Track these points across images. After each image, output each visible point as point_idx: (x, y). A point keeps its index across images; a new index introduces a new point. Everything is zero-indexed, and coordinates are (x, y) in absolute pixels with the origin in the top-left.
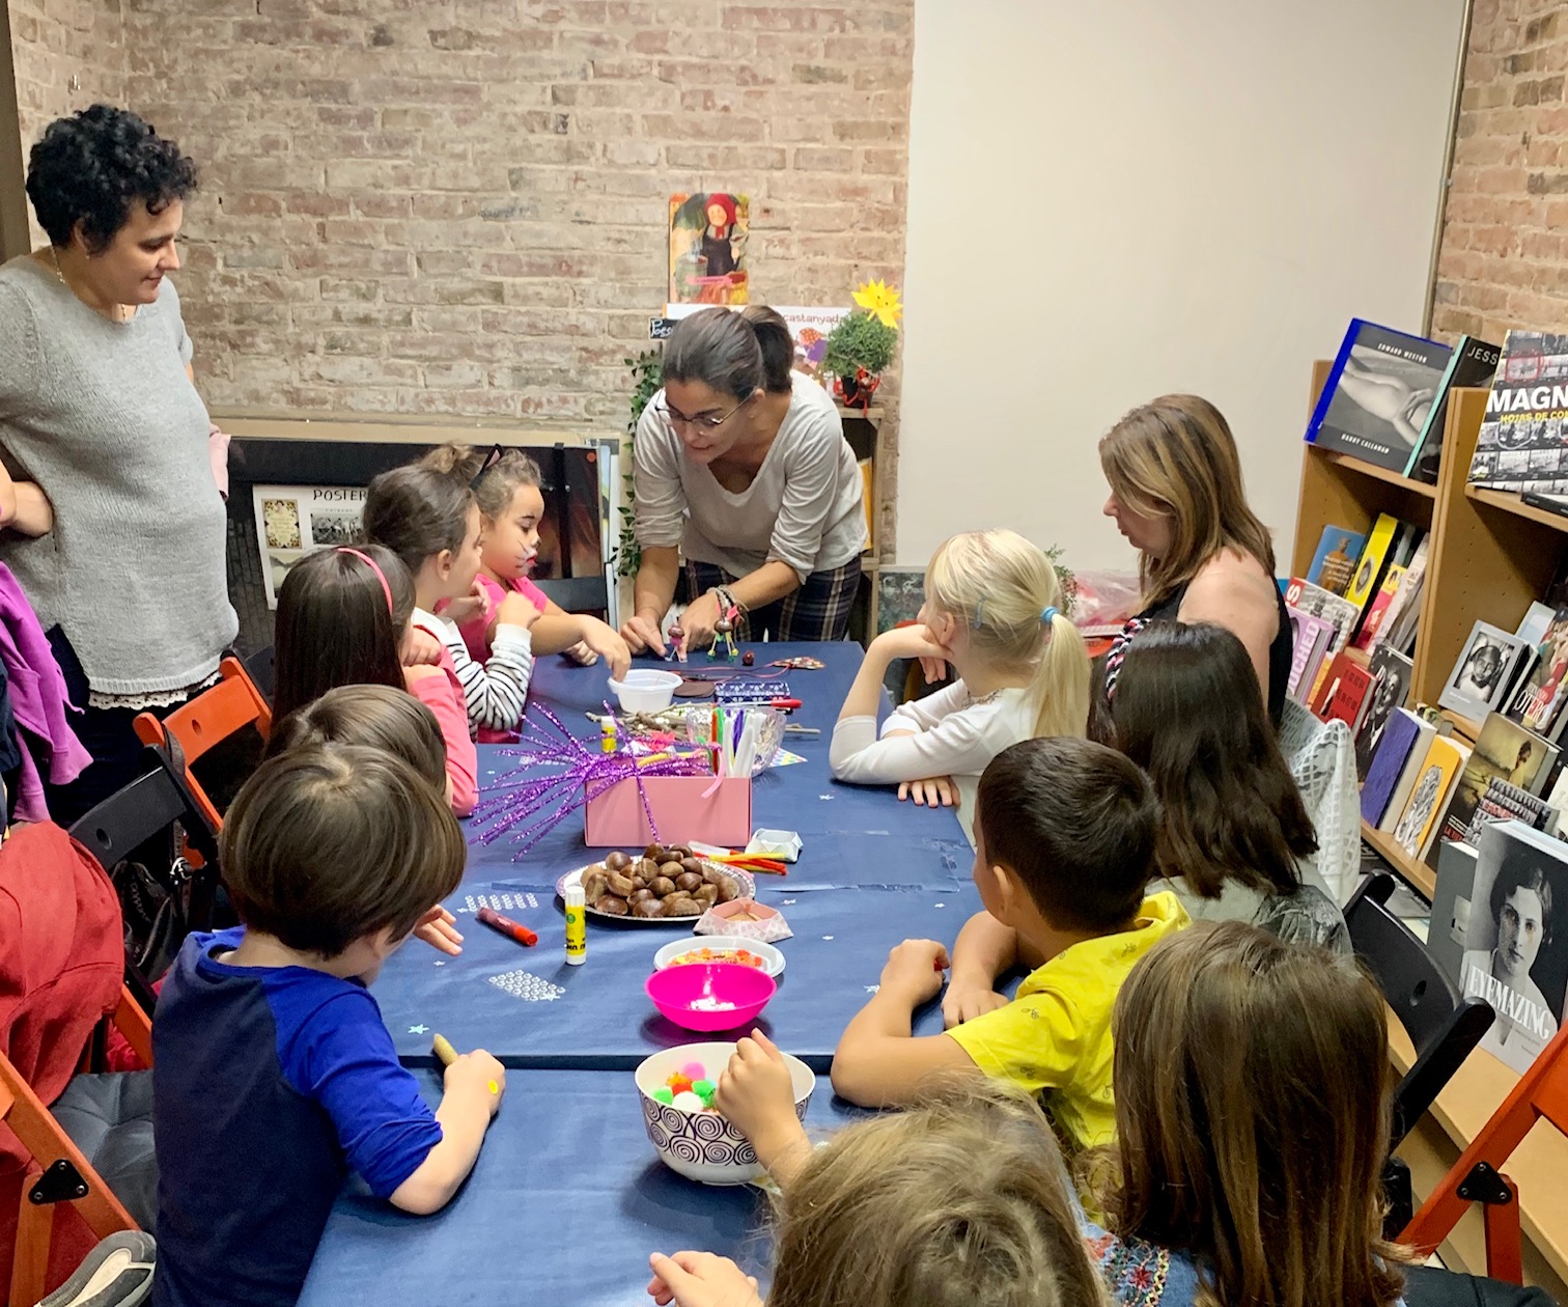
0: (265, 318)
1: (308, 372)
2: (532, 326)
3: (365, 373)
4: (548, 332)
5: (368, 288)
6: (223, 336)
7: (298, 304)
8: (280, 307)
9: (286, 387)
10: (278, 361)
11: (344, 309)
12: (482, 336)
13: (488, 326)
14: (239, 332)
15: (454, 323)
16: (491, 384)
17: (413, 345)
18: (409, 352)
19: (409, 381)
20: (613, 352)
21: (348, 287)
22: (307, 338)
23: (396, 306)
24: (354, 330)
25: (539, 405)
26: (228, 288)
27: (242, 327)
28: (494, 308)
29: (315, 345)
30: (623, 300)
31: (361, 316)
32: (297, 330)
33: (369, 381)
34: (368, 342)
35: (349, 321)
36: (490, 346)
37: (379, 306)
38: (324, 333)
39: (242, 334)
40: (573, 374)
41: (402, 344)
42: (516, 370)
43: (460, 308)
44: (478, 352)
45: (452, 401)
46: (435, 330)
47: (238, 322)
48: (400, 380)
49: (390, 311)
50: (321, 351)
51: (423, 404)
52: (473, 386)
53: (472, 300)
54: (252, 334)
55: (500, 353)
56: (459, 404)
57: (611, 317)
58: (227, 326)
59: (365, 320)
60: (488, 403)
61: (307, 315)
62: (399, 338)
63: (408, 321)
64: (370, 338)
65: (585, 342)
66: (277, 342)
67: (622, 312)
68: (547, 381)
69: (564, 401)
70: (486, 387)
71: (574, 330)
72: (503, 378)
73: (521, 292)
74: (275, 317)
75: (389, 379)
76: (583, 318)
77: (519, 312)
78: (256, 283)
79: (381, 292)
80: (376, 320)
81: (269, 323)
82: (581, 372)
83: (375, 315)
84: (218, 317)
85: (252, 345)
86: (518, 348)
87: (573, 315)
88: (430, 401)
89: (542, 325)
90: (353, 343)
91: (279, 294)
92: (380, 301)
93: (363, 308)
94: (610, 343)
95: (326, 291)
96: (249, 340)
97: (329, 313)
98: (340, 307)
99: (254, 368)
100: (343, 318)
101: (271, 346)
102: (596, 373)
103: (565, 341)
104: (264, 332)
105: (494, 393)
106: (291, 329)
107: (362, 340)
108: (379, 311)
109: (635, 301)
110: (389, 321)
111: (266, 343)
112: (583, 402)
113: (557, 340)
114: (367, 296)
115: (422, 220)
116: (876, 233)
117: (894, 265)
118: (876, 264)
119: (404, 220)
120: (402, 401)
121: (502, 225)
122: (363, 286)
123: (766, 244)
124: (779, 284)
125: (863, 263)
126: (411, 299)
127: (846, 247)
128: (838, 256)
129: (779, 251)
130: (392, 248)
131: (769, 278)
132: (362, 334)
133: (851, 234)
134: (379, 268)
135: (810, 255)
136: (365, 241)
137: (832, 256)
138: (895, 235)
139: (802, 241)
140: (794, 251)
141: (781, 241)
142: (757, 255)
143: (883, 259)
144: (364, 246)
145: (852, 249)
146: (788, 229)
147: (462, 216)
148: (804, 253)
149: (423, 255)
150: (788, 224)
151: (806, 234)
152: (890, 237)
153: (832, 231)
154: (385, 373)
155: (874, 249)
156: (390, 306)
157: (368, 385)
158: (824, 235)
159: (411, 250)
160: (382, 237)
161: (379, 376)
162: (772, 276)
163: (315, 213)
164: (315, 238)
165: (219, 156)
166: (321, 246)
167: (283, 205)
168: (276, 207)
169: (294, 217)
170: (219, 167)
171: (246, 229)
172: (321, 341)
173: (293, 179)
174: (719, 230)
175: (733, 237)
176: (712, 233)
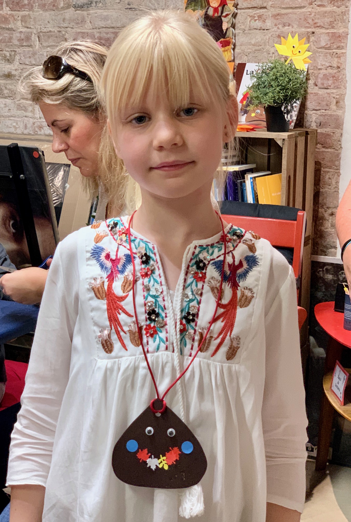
3: (7, 108)
5: (10, 55)
19: (30, 114)
23: (25, 67)
31: (6, 73)
33: (9, 114)
34: (9, 90)
37: (16, 67)
48: (25, 114)
49: (22, 70)
51: (37, 129)
59: (8, 76)
64: (10, 87)
75: (19, 113)
79: (17, 57)
80: (15, 76)
83: (14, 72)
92: (17, 63)
93: (7, 68)
107: (6, 88)
108: (16, 70)
114: (9, 61)
115: (41, 12)
116: (329, 8)
117: (341, 31)
118: (328, 31)
119: (31, 13)
120: (26, 127)
121: (85, 13)
122: (8, 54)
123: (249, 19)
124: (257, 48)
125: (317, 30)
126: (34, 63)
127: (305, 20)
128: (300, 26)
129: (258, 24)
130: (24, 30)
131: (250, 44)
132: (7, 84)
133: (310, 10)
134: (17, 43)
135: (280, 26)
136: (10, 26)
137: (295, 26)
138: (343, 8)
139: (275, 16)
140: (269, 24)
141: (260, 17)
142: (243, 27)
143: (333, 27)
144: (8, 29)
145: (310, 21)
146: (265, 8)
147: (63, 8)
148: (276, 25)
149: (41, 34)
150: (265, 5)
151: (277, 11)
152: (338, 10)
153: (296, 8)
154: (18, 109)
155: (327, 20)
156: (21, 66)
157: (9, 116)
158: (290, 11)
159: (35, 31)
160: (19, 23)
161: (15, 112)
162: (253, 42)
174: (216, 10)
175: (224, 14)
176: (211, 12)
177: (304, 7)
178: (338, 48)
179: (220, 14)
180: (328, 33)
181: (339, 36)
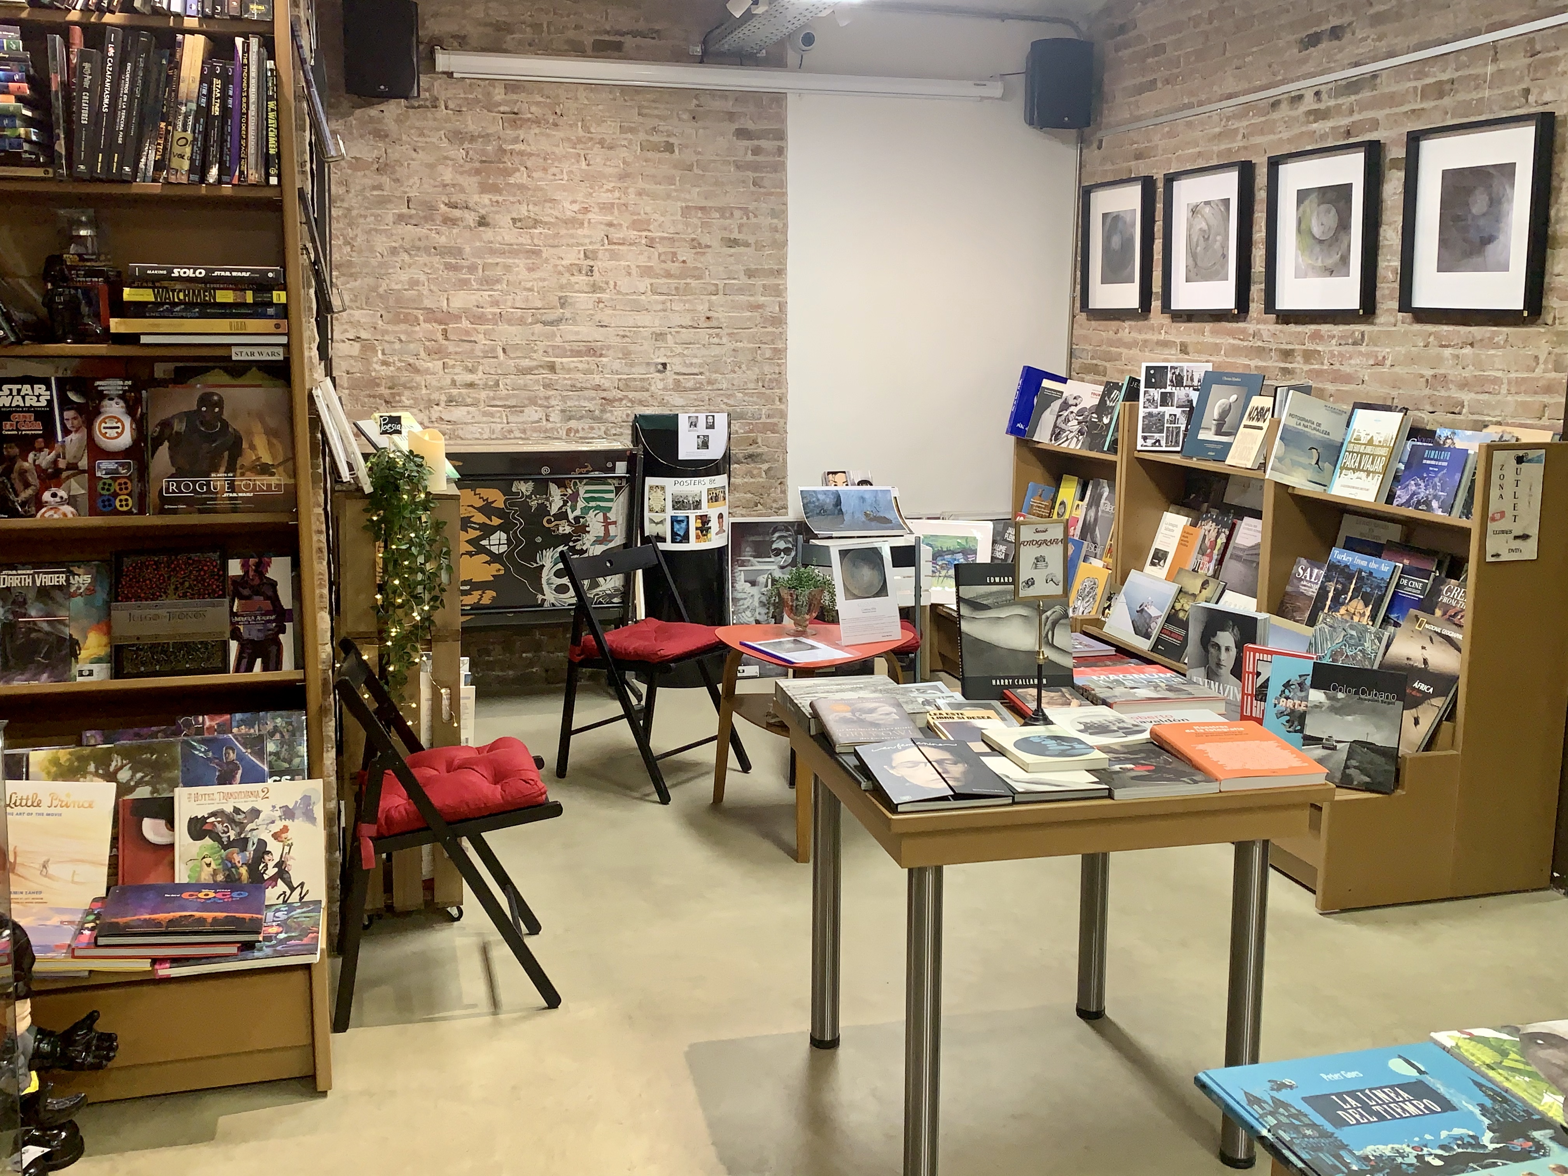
0: (408, 386)
1: (435, 416)
2: (573, 386)
3: (470, 416)
4: (582, 389)
5: (473, 366)
6: (381, 396)
7: (429, 377)
8: (418, 378)
10: (417, 411)
11: (458, 379)
12: (542, 392)
13: (545, 386)
14: (391, 393)
15: (525, 385)
16: (547, 420)
17: (500, 399)
18: (499, 403)
19: (498, 420)
20: (621, 400)
21: (460, 366)
22: (435, 396)
23: (490, 376)
24: (464, 391)
25: (577, 431)
26: (384, 367)
27: (394, 391)
28: (550, 376)
29: (439, 400)
30: (626, 369)
31: (469, 382)
32: (428, 392)
33: (473, 421)
34: (473, 398)
35: (461, 385)
36: (547, 398)
37: (480, 377)
38: (445, 394)
39: (393, 395)
40: (597, 413)
41: (494, 399)
42: (563, 411)
43: (529, 377)
44: (540, 402)
45: (524, 431)
46: (513, 389)
47: (390, 388)
48: (493, 420)
49: (486, 379)
50: (443, 404)
51: (506, 433)
52: (538, 422)
53: (536, 372)
54: (399, 395)
55: (553, 402)
56: (528, 433)
57: (619, 380)
58: (383, 391)
59: (471, 385)
60: (546, 431)
61: (434, 383)
62: (491, 395)
63: (497, 384)
64: (474, 396)
65: (604, 394)
66: (415, 399)
67: (625, 377)
68: (581, 418)
69: (592, 428)
70: (544, 422)
71: (597, 388)
72: (555, 416)
73: (566, 366)
74: (414, 384)
75: (485, 419)
76: (603, 381)
77: (565, 379)
78: (403, 364)
79: (481, 367)
80: (478, 385)
81: (411, 388)
82: (603, 411)
83: (477, 382)
84: (378, 385)
85: (400, 401)
86: (564, 399)
87: (597, 379)
88: (511, 431)
89: (579, 385)
90: (463, 399)
91: (416, 371)
92: (480, 374)
93: (469, 378)
94: (619, 394)
95: (447, 368)
96: (397, 398)
97: (449, 381)
98: (455, 377)
100: (457, 384)
101: (412, 401)
102: (611, 411)
103: (593, 393)
104: (407, 393)
105: (549, 425)
106: (424, 391)
107: (469, 397)
108: (480, 380)
109: (633, 370)
110: (486, 384)
112: (603, 429)
113: (586, 393)
114: (472, 371)
121: (555, 328)
122: (470, 365)
127: (753, 338)
129: (716, 340)
130: (489, 343)
131: (710, 356)
132: (469, 393)
133: (756, 330)
134: (481, 355)
135: (734, 342)
136: (472, 339)
137: (745, 343)
139: (729, 335)
140: (724, 340)
141: (717, 335)
142: (703, 342)
144: (470, 341)
146: (721, 328)
149: (508, 346)
158: (741, 331)
160: (482, 336)
163: (440, 323)
164: (440, 337)
165: (381, 290)
166: (444, 342)
167: (421, 318)
168: (417, 318)
169: (428, 325)
170: (380, 296)
171: (396, 332)
172: (443, 398)
173: (427, 303)
181: (780, 350)
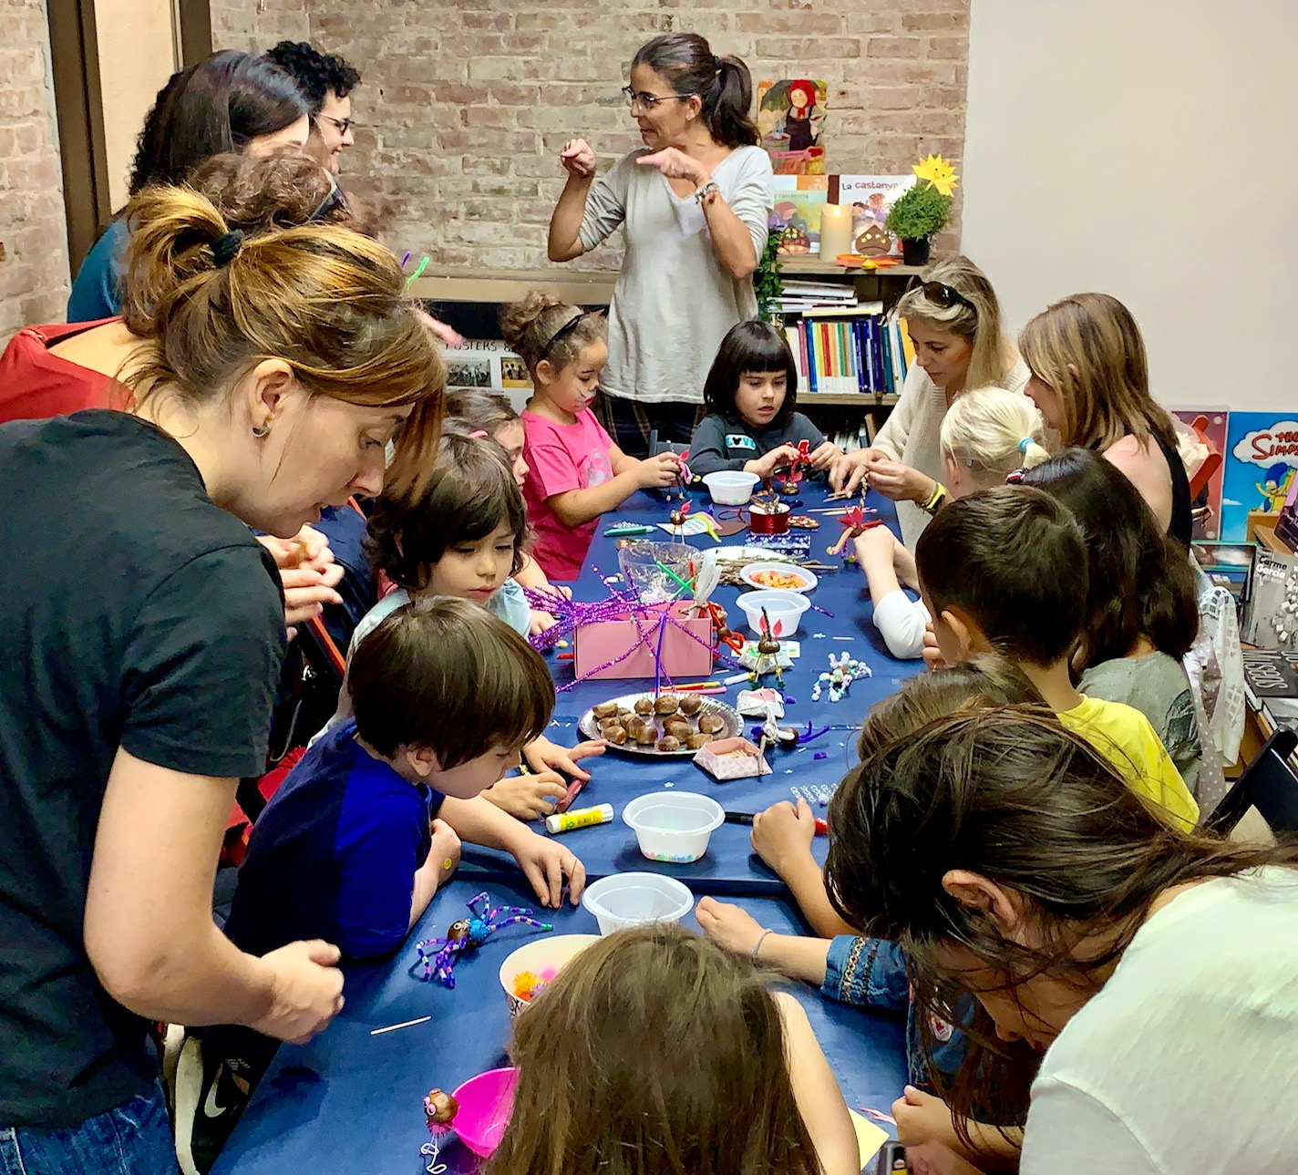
0: (416, 190)
1: (451, 234)
3: (499, 236)
5: (502, 164)
7: (443, 178)
8: (429, 181)
9: (433, 248)
10: (427, 226)
11: (482, 182)
14: (396, 201)
17: (538, 212)
18: (536, 218)
19: (536, 242)
21: (485, 163)
22: (451, 207)
23: (526, 179)
24: (490, 199)
26: (386, 164)
27: (399, 197)
29: (457, 212)
31: (496, 187)
32: (443, 200)
33: (502, 242)
34: (501, 210)
35: (485, 191)
37: (511, 179)
38: (465, 202)
41: (529, 211)
47: (393, 193)
48: (528, 242)
49: (520, 183)
50: (462, 217)
54: (404, 202)
59: (499, 191)
60: (600, 259)
61: (451, 188)
62: (527, 206)
63: (534, 191)
64: (503, 206)
66: (425, 210)
74: (425, 189)
75: (518, 240)
78: (410, 160)
79: (512, 167)
80: (509, 191)
81: (421, 193)
83: (507, 187)
85: (405, 212)
90: (488, 210)
91: (428, 170)
92: (512, 174)
93: (498, 181)
95: (468, 167)
96: (403, 208)
97: (470, 185)
98: (479, 180)
99: (406, 231)
100: (481, 189)
101: (421, 213)
104: (415, 201)
105: (605, 251)
106: (438, 198)
107: (496, 208)
108: (511, 183)
110: (519, 191)
111: (416, 210)
114: (501, 171)
115: (548, 107)
116: (940, 110)
117: (954, 137)
118: (939, 137)
119: (533, 107)
120: (529, 259)
121: (615, 109)
122: (498, 162)
123: (841, 121)
124: (852, 156)
125: (927, 136)
126: (538, 173)
127: (912, 123)
128: (905, 130)
129: (853, 127)
130: (522, 130)
131: (844, 151)
132: (497, 203)
133: (917, 111)
134: (512, 148)
135: (881, 131)
136: (501, 126)
137: (900, 131)
138: (956, 111)
139: (874, 119)
140: (867, 127)
141: (855, 119)
142: (833, 131)
143: (945, 133)
144: (499, 129)
145: (918, 126)
146: (862, 108)
147: (582, 103)
148: (875, 129)
149: (549, 136)
150: (861, 105)
151: (877, 113)
152: (951, 113)
153: (900, 109)
154: (515, 236)
155: (940, 123)
156: (520, 179)
157: (501, 246)
158: (893, 112)
159: (539, 131)
160: (514, 121)
161: (510, 239)
162: (847, 150)
163: (459, 101)
164: (458, 121)
165: (381, 55)
166: (464, 129)
167: (433, 95)
168: (427, 97)
169: (442, 105)
170: (381, 65)
171: (402, 115)
172: (463, 209)
173: (441, 73)
174: (801, 111)
175: (813, 117)
176: (794, 114)
177: (910, 108)
178: (951, 156)
179: (807, 116)
180: (940, 139)
181: (953, 144)
